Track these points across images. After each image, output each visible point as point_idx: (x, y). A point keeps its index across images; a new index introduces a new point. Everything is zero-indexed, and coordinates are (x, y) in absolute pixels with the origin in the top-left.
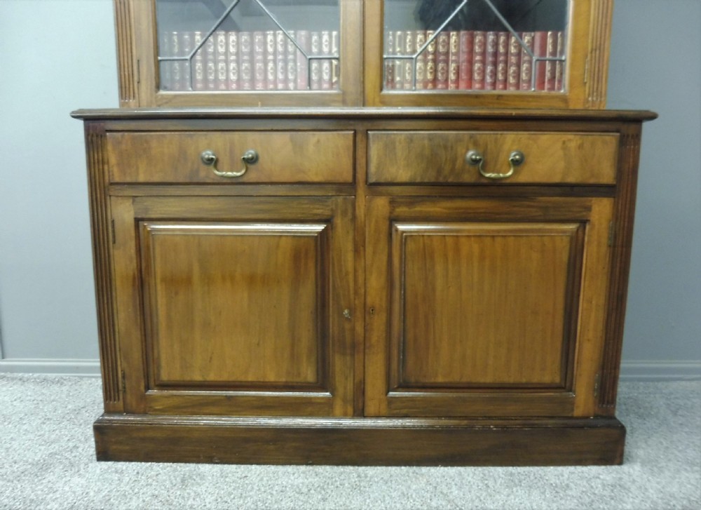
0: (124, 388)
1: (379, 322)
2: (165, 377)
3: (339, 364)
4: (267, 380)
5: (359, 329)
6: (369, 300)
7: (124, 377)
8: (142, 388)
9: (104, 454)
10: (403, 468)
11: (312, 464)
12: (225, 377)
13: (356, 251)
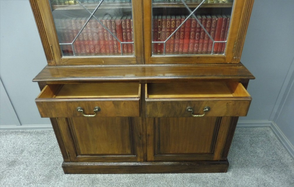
0: (70, 156)
1: (151, 139)
2: (82, 153)
3: (138, 149)
4: (115, 153)
5: (145, 140)
6: (148, 133)
7: (69, 153)
8: (75, 156)
9: (66, 172)
10: (159, 174)
11: (131, 173)
12: (101, 153)
13: (142, 120)
